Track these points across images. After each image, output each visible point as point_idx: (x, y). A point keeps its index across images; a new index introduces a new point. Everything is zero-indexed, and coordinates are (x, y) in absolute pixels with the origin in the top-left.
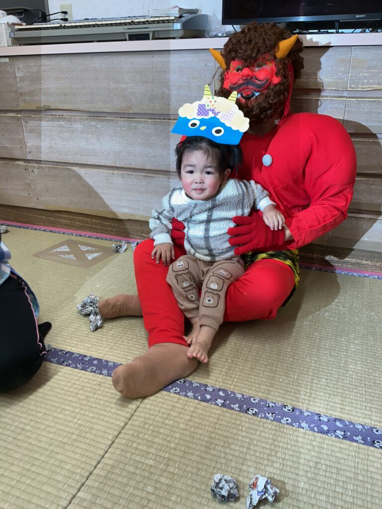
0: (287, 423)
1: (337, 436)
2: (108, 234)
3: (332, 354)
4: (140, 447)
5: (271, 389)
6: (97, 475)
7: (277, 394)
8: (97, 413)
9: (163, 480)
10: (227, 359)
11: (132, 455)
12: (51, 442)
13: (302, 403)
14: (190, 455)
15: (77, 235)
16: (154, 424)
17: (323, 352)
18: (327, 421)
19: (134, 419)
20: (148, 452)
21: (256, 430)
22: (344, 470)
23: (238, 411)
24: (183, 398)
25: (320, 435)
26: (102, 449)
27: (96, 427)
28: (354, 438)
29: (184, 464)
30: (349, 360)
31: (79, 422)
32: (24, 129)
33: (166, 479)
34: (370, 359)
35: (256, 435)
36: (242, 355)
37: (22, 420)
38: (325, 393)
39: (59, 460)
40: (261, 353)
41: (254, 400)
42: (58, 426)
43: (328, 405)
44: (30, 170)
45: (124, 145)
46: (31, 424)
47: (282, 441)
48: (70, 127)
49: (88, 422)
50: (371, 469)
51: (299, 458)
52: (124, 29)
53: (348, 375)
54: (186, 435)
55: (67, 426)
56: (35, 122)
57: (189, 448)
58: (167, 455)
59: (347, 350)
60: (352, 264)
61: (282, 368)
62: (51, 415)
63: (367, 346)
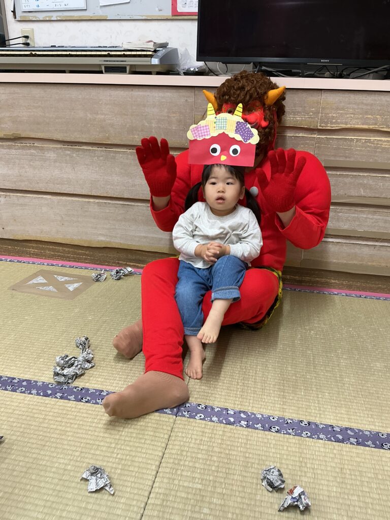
0: (307, 437)
1: (351, 443)
3: (327, 369)
4: (184, 473)
5: (285, 407)
6: (153, 504)
7: (291, 411)
8: (133, 446)
9: (215, 501)
10: (237, 382)
11: (179, 482)
13: (315, 417)
14: (232, 475)
16: (190, 450)
17: (319, 368)
18: (339, 430)
19: (170, 447)
20: (193, 477)
21: (283, 446)
22: (365, 472)
23: (263, 430)
24: (210, 423)
25: (337, 443)
26: (149, 480)
27: (137, 459)
28: (366, 443)
29: (229, 484)
30: (343, 374)
31: (119, 456)
33: (217, 499)
34: (360, 371)
35: (284, 450)
36: (250, 377)
37: (62, 461)
38: (331, 406)
40: (266, 374)
41: (273, 418)
43: (336, 416)
46: (71, 464)
47: (308, 453)
48: (42, 156)
49: (127, 455)
51: (326, 466)
52: (100, 61)
53: (346, 388)
54: (222, 458)
55: (108, 462)
57: (229, 469)
58: (211, 478)
59: (339, 365)
60: (322, 283)
61: (289, 387)
62: (89, 453)
63: (354, 360)
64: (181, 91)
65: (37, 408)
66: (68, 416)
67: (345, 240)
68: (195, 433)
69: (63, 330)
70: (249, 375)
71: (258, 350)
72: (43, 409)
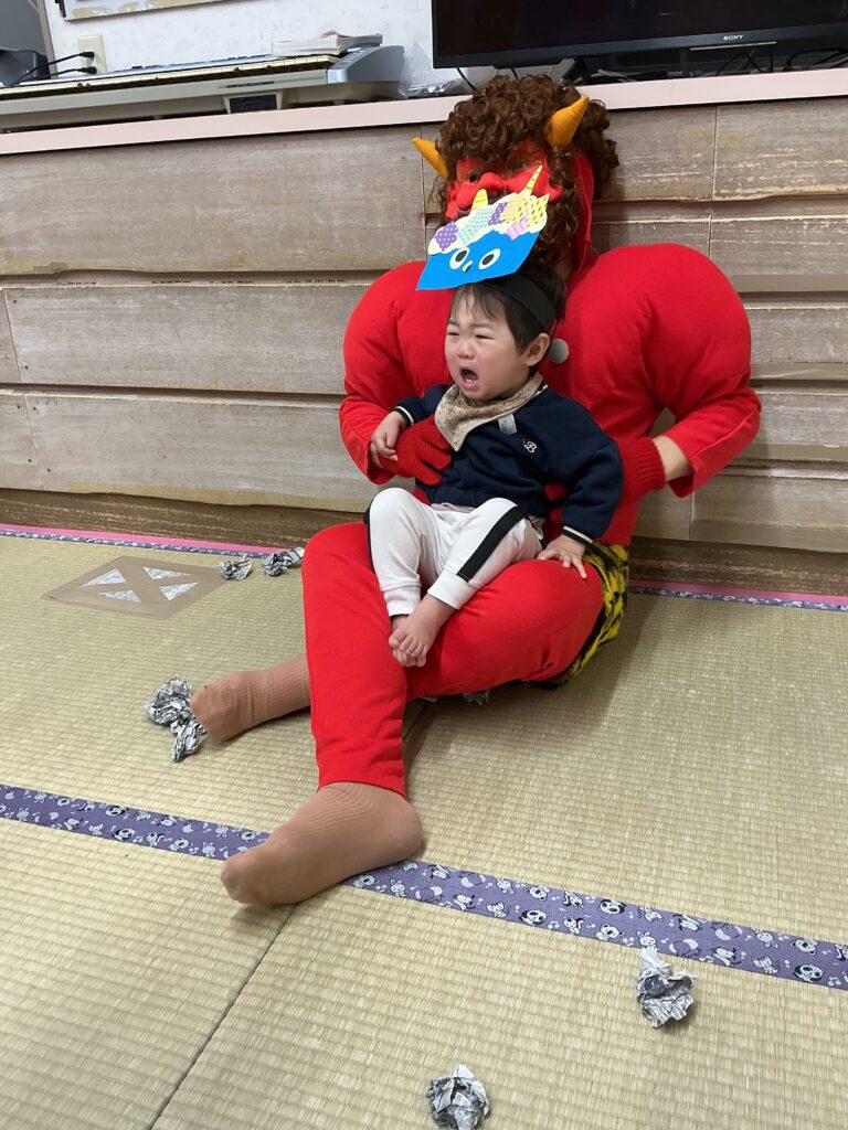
0: (610, 940)
1: (718, 962)
2: (208, 539)
3: (704, 779)
4: (289, 1012)
5: (574, 866)
6: (198, 1078)
7: (586, 876)
8: (194, 943)
9: (342, 1080)
10: (476, 805)
11: (272, 1031)
12: (95, 1011)
13: (643, 892)
14: (400, 1022)
15: (139, 546)
16: (320, 957)
19: (277, 950)
20: (307, 1022)
21: (542, 958)
22: (734, 1035)
23: (504, 918)
24: (383, 897)
25: (680, 960)
26: (206, 1020)
27: (192, 973)
28: (756, 962)
29: (387, 1043)
30: (742, 791)
31: (155, 964)
32: (10, 316)
33: (348, 1078)
34: (788, 786)
35: (542, 968)
36: (510, 793)
37: (31, 967)
38: (691, 868)
39: (112, 1050)
40: (551, 787)
41: (538, 892)
42: (111, 977)
43: (696, 893)
44: (29, 406)
45: (234, 342)
46: (49, 975)
47: (600, 978)
48: (111, 308)
49: (175, 962)
50: (792, 1029)
52: (220, 87)
53: (741, 825)
54: (390, 980)
55: (129, 974)
56: (34, 300)
57: (397, 1006)
58: (349, 1027)
59: (736, 769)
60: (745, 578)
61: (597, 819)
62: (94, 953)
63: (781, 758)
64: (390, 137)
65: (17, 849)
66: (77, 870)
67: (795, 472)
68: (342, 918)
69: (127, 682)
70: (508, 790)
71: (547, 731)
72: (29, 851)
